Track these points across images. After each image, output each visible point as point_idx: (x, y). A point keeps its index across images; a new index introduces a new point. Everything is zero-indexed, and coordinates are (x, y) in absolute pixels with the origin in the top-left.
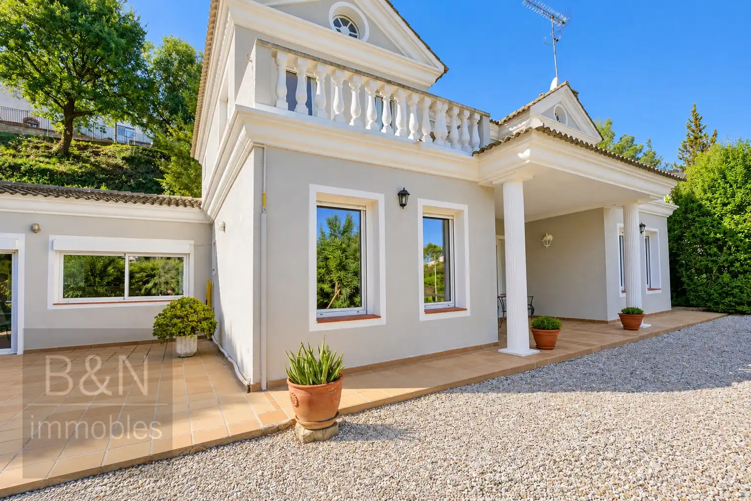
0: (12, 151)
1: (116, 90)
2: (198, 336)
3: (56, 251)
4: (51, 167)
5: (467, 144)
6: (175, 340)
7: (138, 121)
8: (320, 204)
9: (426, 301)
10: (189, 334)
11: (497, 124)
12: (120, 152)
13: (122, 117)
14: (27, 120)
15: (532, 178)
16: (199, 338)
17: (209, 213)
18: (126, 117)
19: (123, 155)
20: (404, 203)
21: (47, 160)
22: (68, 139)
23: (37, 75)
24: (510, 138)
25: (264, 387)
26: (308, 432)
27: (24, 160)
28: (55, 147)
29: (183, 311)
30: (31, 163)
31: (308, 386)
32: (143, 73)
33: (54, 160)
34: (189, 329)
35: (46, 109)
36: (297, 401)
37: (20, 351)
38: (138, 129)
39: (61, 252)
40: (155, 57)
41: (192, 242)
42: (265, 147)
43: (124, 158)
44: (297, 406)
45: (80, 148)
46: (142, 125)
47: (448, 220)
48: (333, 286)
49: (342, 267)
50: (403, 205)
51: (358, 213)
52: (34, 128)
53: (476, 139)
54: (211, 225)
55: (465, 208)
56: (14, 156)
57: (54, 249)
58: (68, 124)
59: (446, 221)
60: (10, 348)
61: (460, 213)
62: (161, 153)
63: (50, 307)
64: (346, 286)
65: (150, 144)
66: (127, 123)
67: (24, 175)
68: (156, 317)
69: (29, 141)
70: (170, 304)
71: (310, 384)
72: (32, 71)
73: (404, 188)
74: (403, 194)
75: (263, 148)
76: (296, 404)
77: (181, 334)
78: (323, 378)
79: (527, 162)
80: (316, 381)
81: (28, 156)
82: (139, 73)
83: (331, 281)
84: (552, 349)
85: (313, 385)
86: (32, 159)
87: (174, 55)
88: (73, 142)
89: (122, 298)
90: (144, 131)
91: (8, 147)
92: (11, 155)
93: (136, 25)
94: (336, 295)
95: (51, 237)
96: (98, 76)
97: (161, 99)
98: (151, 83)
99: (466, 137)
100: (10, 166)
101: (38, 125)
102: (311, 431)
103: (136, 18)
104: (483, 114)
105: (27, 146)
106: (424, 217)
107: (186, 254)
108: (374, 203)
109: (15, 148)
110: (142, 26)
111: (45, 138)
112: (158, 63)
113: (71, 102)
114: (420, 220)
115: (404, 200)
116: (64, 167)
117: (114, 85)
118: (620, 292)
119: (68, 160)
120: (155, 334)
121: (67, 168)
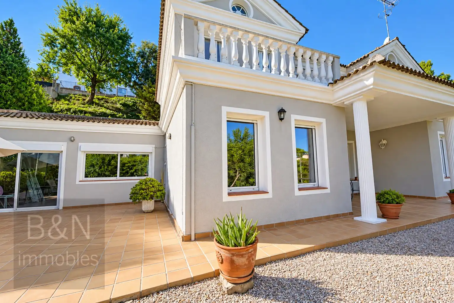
0: (67, 102)
1: (117, 68)
2: (155, 200)
3: (82, 151)
4: (84, 109)
5: (323, 79)
6: (141, 202)
7: (129, 84)
8: (228, 120)
9: (300, 181)
10: (149, 199)
11: (345, 66)
12: (119, 101)
13: (120, 83)
14: (75, 87)
15: (373, 99)
16: (155, 201)
17: (163, 129)
18: (122, 82)
19: (121, 102)
20: (282, 117)
21: (83, 106)
22: (93, 95)
23: (80, 63)
24: (359, 70)
25: (193, 238)
26: (230, 286)
27: (73, 106)
28: (88, 99)
29: (146, 186)
30: (76, 108)
31: (231, 248)
32: (131, 59)
33: (86, 105)
34: (149, 196)
35: (84, 80)
36: (222, 259)
37: (61, 208)
38: (128, 89)
39: (84, 152)
40: (137, 50)
41: (154, 146)
42: (193, 84)
43: (121, 104)
44: (222, 263)
45: (99, 99)
46: (130, 86)
47: (312, 129)
48: (236, 172)
49: (242, 160)
50: (281, 119)
51: (252, 125)
52: (78, 91)
53: (330, 75)
54: (164, 136)
55: (323, 121)
56: (68, 104)
57: (81, 150)
58: (93, 87)
59: (310, 130)
60: (56, 205)
61: (320, 124)
62: (140, 101)
63: (77, 183)
64: (244, 172)
65: (134, 97)
66: (122, 86)
67: (72, 113)
68: (132, 189)
69: (75, 97)
70: (139, 181)
71: (232, 246)
72: (78, 61)
73: (282, 108)
74: (282, 111)
75: (192, 85)
76: (221, 261)
77: (145, 199)
78: (242, 242)
79: (372, 87)
80: (237, 244)
81: (74, 104)
82: (129, 59)
83: (235, 169)
84: (398, 219)
85: (235, 247)
86: (76, 106)
87: (146, 49)
88: (95, 97)
89: (116, 178)
90: (131, 90)
91: (65, 100)
92: (66, 104)
93: (127, 33)
94: (237, 177)
95: (80, 144)
96: (108, 61)
97: (140, 72)
98: (135, 64)
99: (323, 73)
100: (66, 110)
101: (80, 89)
102: (233, 285)
103: (127, 30)
104: (335, 56)
105: (74, 99)
106: (296, 127)
107: (150, 153)
108: (263, 118)
109: (69, 100)
110: (130, 34)
111: (83, 95)
112: (138, 54)
113: (95, 75)
114: (293, 130)
115: (282, 115)
116: (91, 109)
117: (116, 66)
118: (444, 178)
119: (93, 105)
120: (131, 198)
121: (93, 109)
